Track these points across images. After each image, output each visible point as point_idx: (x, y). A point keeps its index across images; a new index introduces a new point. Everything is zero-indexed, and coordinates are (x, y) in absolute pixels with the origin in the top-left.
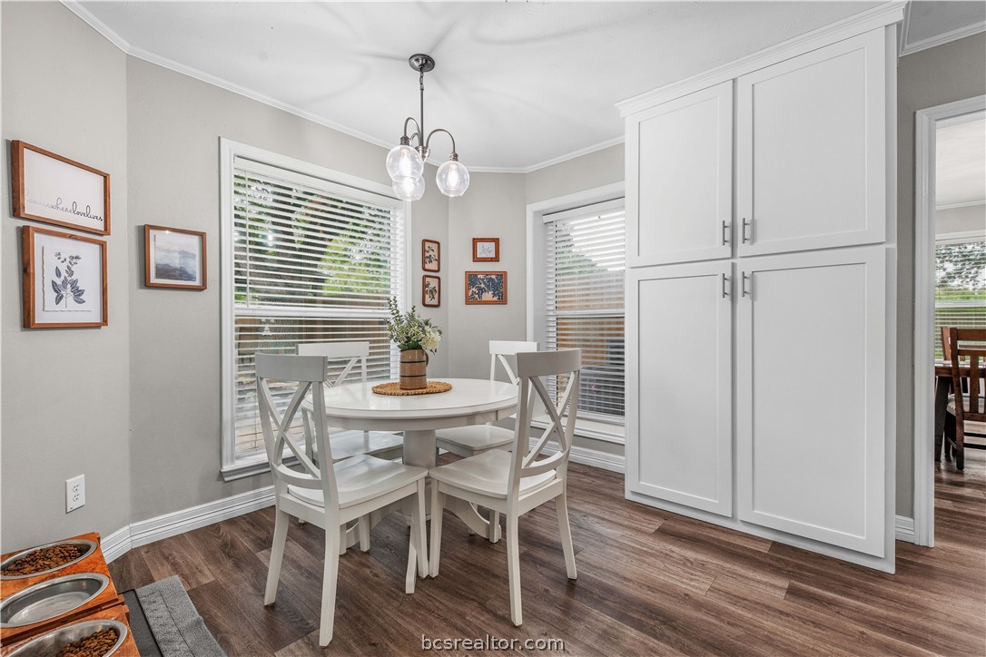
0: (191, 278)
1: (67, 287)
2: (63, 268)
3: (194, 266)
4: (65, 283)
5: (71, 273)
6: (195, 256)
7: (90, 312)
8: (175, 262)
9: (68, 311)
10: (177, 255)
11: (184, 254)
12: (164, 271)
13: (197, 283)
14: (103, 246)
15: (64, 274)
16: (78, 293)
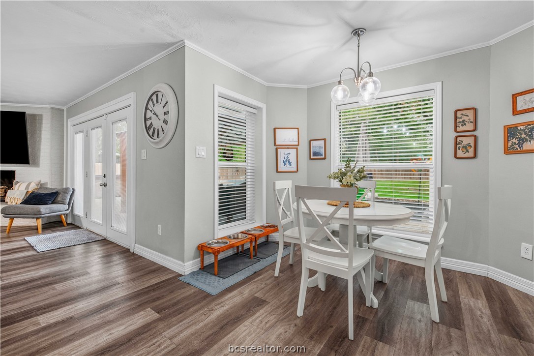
0: (322, 155)
1: (287, 161)
2: (286, 157)
3: (322, 151)
4: (286, 161)
5: (288, 158)
6: (322, 147)
7: (293, 167)
8: (317, 150)
9: (287, 168)
10: (318, 148)
11: (320, 147)
12: (315, 154)
13: (323, 157)
14: (297, 149)
15: (286, 158)
16: (290, 163)
